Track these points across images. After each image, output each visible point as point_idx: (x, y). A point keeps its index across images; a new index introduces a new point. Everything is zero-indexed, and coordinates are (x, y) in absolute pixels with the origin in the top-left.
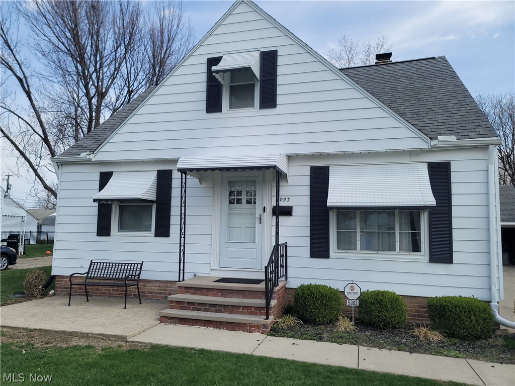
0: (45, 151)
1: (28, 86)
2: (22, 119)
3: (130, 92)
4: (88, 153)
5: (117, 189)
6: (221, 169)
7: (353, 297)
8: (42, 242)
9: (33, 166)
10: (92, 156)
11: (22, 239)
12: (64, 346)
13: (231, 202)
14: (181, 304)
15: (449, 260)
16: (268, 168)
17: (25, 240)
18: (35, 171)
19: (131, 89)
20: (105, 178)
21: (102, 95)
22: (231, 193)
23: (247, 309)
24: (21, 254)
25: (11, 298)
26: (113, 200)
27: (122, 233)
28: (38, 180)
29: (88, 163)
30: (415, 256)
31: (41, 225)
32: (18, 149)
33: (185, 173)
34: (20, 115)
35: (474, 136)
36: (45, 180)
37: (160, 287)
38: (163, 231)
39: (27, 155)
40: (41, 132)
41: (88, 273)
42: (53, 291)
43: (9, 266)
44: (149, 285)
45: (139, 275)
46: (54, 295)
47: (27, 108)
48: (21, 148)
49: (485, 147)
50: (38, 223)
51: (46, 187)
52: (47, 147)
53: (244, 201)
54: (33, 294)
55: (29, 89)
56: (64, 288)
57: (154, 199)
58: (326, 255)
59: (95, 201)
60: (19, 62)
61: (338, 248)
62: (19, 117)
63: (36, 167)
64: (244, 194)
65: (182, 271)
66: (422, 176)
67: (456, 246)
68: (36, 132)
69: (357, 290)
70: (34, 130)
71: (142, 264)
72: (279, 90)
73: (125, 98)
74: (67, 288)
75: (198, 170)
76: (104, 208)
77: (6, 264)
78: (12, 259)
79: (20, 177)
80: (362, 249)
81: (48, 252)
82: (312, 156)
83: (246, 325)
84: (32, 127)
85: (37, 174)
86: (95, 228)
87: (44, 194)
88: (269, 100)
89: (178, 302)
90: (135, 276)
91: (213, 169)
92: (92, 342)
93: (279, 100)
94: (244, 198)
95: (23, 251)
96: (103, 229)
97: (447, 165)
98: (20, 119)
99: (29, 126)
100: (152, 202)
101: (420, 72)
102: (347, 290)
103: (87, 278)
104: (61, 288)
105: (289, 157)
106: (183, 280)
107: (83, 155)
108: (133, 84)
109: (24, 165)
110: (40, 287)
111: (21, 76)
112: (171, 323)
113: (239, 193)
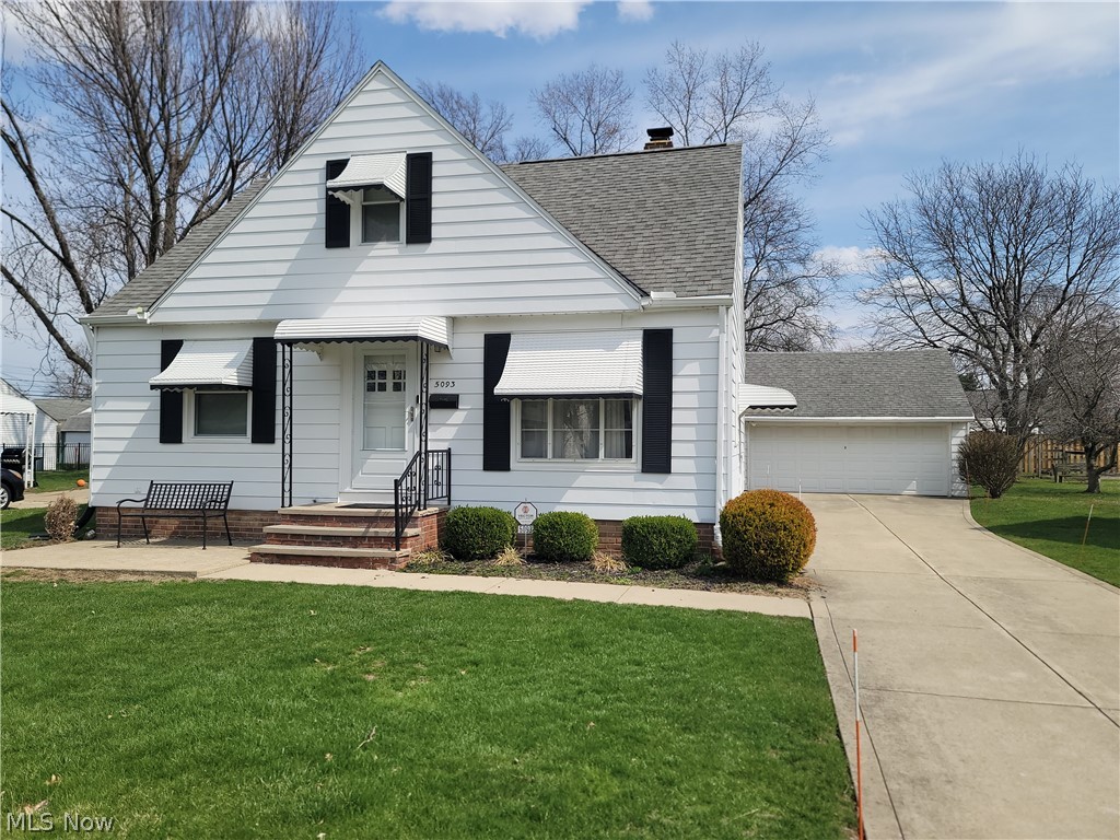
0: (66, 285)
1: (28, 157)
2: (19, 221)
3: (233, 166)
4: (140, 310)
5: (190, 368)
6: (350, 340)
7: (526, 521)
8: (69, 467)
9: (43, 313)
10: (146, 315)
11: (30, 457)
12: (109, 581)
13: (371, 388)
14: (282, 538)
15: (666, 469)
16: (406, 339)
17: (35, 459)
18: (48, 324)
19: (235, 157)
20: (170, 351)
21: (178, 167)
22: (371, 375)
23: (376, 541)
24: (29, 485)
25: (25, 542)
26: (182, 386)
27: (201, 439)
28: (55, 342)
29: (140, 325)
30: (624, 464)
31: (63, 433)
32: (12, 281)
33: (290, 345)
34: (13, 214)
35: (702, 293)
36: (69, 343)
37: (262, 520)
38: (263, 434)
39: (32, 293)
40: (57, 247)
41: (147, 500)
42: (92, 532)
43: (12, 504)
44: (246, 518)
45: (227, 502)
46: (94, 538)
47: (29, 203)
48: (18, 279)
49: (713, 309)
50: (58, 428)
51: (71, 355)
52: (69, 275)
53: (390, 386)
54: (60, 535)
55: (29, 162)
56: (111, 526)
57: (250, 384)
58: (505, 467)
59: (153, 387)
60: (10, 108)
61: (524, 455)
62: (12, 217)
63: (50, 317)
64: (389, 376)
65: (287, 492)
66: (634, 349)
67: (676, 449)
68: (47, 247)
69: (532, 511)
70: (43, 243)
71: (231, 486)
72: (436, 216)
73: (226, 175)
74: (114, 526)
75: (317, 341)
76: (171, 399)
77: (6, 500)
78: (16, 491)
79: (20, 336)
80: (554, 457)
81: (82, 482)
82: (488, 319)
83: (367, 559)
84: (38, 237)
85: (53, 331)
86: (156, 431)
87: (66, 368)
88: (420, 232)
89: (278, 535)
90: (220, 502)
91: (339, 340)
92: (146, 578)
93: (435, 231)
94: (390, 382)
95: (33, 480)
96: (170, 432)
97: (668, 334)
98: (14, 221)
99: (31, 234)
100: (246, 388)
101: (692, 172)
102: (519, 511)
103: (145, 508)
104: (105, 526)
105: (453, 321)
106: (290, 505)
107: (132, 312)
108: (241, 146)
109: (26, 313)
110: (72, 524)
111: (14, 137)
112: (266, 563)
113: (383, 374)
